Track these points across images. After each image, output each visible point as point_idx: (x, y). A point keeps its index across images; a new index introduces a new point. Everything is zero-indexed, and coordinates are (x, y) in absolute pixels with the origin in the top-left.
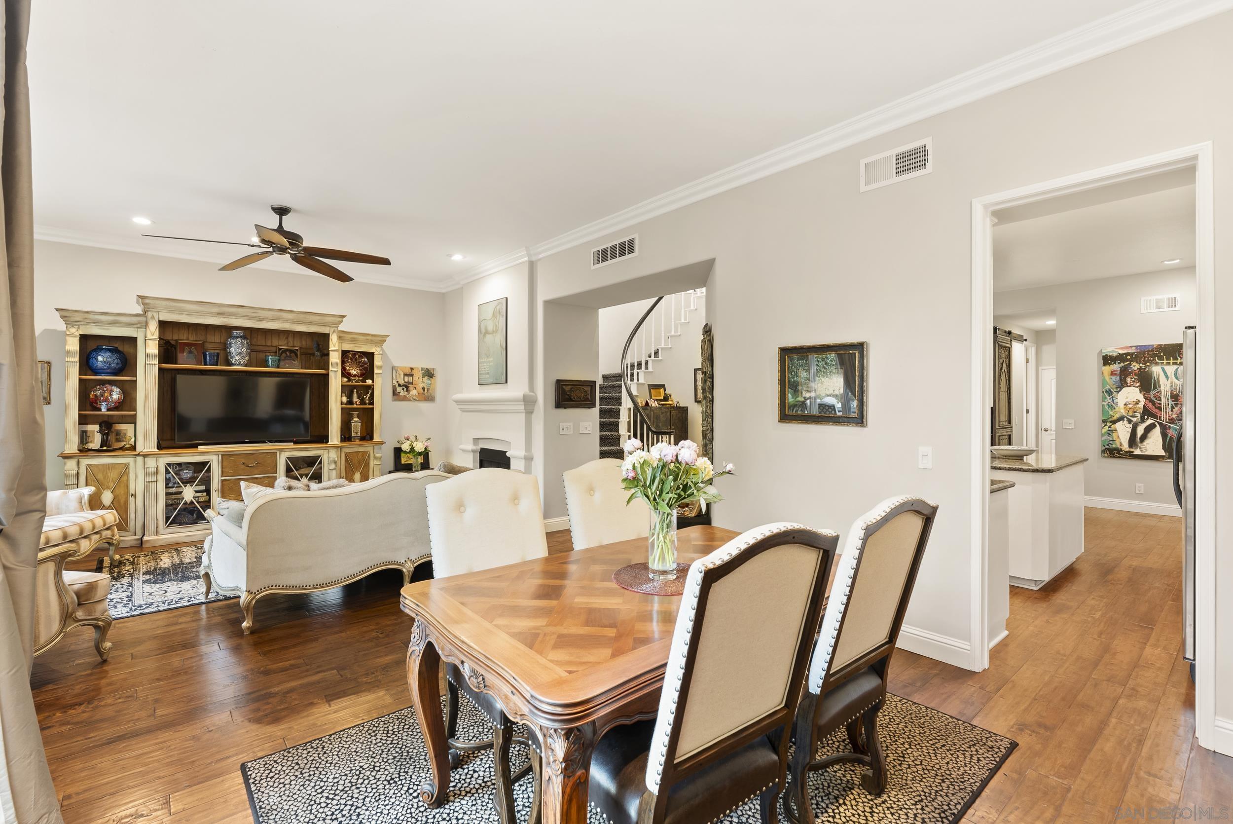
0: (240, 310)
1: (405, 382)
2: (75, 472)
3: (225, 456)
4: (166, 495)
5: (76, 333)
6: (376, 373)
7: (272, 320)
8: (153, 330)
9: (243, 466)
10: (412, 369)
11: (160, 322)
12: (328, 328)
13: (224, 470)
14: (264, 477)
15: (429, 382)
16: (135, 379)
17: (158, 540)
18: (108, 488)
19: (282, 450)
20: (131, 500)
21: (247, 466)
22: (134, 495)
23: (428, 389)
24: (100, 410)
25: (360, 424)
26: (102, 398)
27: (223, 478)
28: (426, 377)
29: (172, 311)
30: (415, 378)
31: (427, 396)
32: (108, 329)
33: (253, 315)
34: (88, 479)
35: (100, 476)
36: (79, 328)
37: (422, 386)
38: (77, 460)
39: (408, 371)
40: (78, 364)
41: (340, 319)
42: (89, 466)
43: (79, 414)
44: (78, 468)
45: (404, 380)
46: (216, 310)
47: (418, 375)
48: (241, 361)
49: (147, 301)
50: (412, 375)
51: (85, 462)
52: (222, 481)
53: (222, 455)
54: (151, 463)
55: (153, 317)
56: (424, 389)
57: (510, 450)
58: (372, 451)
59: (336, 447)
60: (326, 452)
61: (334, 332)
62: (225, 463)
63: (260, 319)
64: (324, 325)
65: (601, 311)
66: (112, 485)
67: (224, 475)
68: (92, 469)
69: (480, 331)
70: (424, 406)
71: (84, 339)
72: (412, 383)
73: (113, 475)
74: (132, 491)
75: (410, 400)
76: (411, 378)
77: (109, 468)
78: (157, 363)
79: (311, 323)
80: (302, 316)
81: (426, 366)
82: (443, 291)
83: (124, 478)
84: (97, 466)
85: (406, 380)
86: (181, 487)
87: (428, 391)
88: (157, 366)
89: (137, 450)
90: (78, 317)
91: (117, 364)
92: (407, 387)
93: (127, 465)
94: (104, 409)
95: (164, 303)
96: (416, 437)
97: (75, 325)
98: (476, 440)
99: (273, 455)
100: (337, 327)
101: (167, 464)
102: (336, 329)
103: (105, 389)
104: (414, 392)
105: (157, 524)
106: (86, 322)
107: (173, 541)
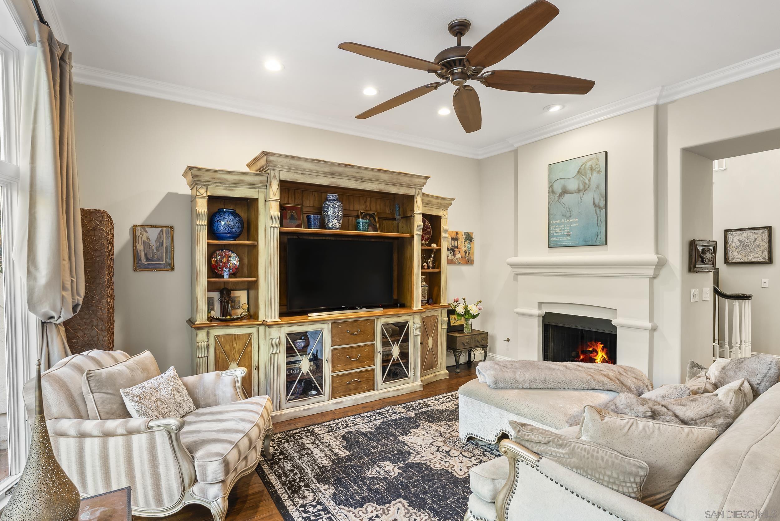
0: (347, 169)
1: (452, 246)
2: (206, 344)
3: (335, 324)
4: (287, 364)
5: (205, 195)
6: (443, 237)
7: (371, 180)
8: (274, 191)
9: (348, 334)
10: (457, 233)
11: (281, 181)
12: (414, 190)
13: (333, 339)
14: (364, 346)
15: (469, 246)
16: (255, 243)
17: (281, 415)
18: (234, 360)
19: (379, 317)
20: (255, 372)
21: (352, 334)
22: (257, 368)
23: (469, 252)
24: (223, 277)
25: (427, 288)
26: (221, 264)
27: (332, 348)
28: (467, 241)
29: (291, 169)
30: (460, 242)
31: (468, 261)
32: (232, 190)
33: (357, 175)
34: (217, 350)
35: (227, 348)
36: (207, 189)
37: (464, 249)
38: (207, 330)
39: (454, 236)
40: (207, 227)
41: (424, 181)
42: (217, 336)
43: (208, 281)
44: (208, 339)
45: (451, 244)
46: (327, 169)
47: (462, 238)
48: (337, 224)
49: (271, 158)
50: (457, 239)
51: (215, 332)
52: (332, 350)
53: (332, 323)
54: (274, 333)
55: (275, 177)
56: (465, 252)
57: (616, 318)
58: (440, 315)
59: (419, 312)
60: (412, 317)
61: (418, 194)
62: (334, 332)
63: (361, 180)
64: (410, 186)
65: (716, 163)
66: (238, 356)
67: (334, 344)
68: (219, 339)
69: (551, 191)
70: (465, 269)
71: (212, 200)
72: (457, 247)
73: (238, 346)
74: (255, 363)
75: (455, 264)
76: (456, 242)
77: (234, 339)
78: (279, 226)
79: (401, 185)
80: (395, 176)
81: (467, 231)
82: (480, 157)
83: (249, 349)
84: (224, 336)
85: (453, 244)
86: (297, 355)
87: (468, 254)
88: (279, 229)
89: (259, 320)
90: (207, 177)
91: (239, 227)
92: (454, 251)
93: (250, 335)
94: (226, 276)
95: (285, 161)
96: (464, 299)
97: (204, 185)
98: (540, 305)
99: (371, 322)
100: (421, 189)
101: (288, 334)
102: (420, 191)
103: (224, 254)
104: (458, 256)
105: (280, 397)
106: (213, 182)
107: (294, 415)
